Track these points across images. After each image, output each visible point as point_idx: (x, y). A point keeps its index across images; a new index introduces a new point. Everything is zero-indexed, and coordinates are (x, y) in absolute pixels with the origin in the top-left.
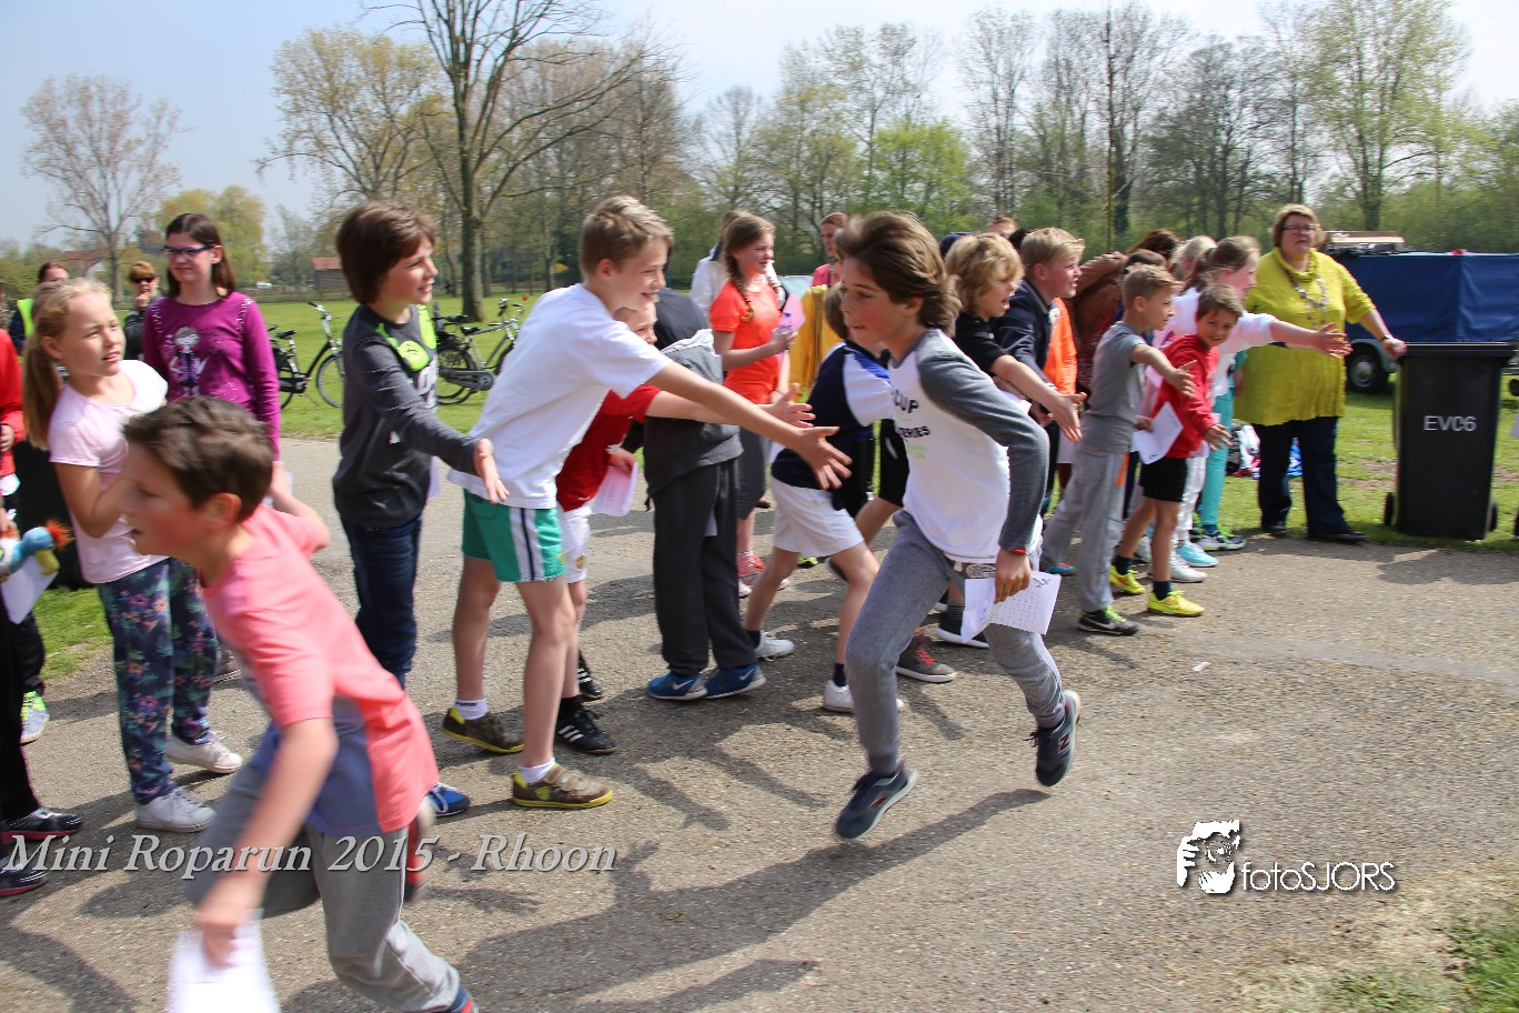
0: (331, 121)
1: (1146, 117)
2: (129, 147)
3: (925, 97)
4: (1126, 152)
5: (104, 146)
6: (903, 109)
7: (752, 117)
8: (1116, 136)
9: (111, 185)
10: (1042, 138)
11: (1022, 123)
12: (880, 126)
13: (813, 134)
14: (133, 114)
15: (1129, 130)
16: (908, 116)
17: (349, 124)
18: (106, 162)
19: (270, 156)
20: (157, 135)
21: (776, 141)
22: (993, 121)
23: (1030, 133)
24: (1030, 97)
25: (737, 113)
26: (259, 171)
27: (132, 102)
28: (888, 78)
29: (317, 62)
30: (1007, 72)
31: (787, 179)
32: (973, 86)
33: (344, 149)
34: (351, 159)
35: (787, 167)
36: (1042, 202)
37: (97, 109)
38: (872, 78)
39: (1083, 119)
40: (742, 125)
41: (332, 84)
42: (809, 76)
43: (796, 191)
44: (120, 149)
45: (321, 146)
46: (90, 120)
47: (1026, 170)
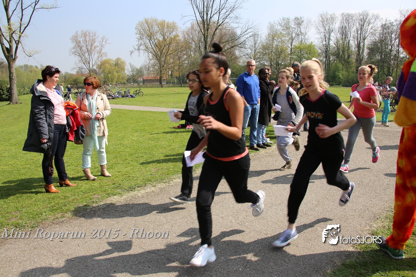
0: (150, 42)
1: (367, 42)
2: (95, 48)
3: (306, 36)
4: (361, 51)
5: (89, 48)
6: (300, 40)
7: (259, 42)
8: (358, 46)
9: (90, 57)
10: (338, 48)
11: (332, 43)
12: (294, 44)
13: (277, 45)
14: (97, 39)
15: (362, 44)
17: (154, 42)
18: (90, 52)
19: (134, 50)
20: (102, 45)
21: (265, 48)
22: (324, 43)
23: (334, 45)
24: (335, 37)
25: (255, 40)
26: (131, 54)
27: (97, 36)
28: (296, 31)
29: (146, 26)
30: (328, 30)
31: (269, 57)
32: (319, 33)
33: (153, 49)
34: (154, 51)
35: (269, 54)
36: (338, 65)
37: (88, 38)
38: (292, 31)
39: (349, 42)
40: (256, 43)
41: (150, 32)
42: (275, 31)
43: (271, 60)
44: (93, 48)
45: (147, 48)
46: (86, 41)
47: (333, 55)
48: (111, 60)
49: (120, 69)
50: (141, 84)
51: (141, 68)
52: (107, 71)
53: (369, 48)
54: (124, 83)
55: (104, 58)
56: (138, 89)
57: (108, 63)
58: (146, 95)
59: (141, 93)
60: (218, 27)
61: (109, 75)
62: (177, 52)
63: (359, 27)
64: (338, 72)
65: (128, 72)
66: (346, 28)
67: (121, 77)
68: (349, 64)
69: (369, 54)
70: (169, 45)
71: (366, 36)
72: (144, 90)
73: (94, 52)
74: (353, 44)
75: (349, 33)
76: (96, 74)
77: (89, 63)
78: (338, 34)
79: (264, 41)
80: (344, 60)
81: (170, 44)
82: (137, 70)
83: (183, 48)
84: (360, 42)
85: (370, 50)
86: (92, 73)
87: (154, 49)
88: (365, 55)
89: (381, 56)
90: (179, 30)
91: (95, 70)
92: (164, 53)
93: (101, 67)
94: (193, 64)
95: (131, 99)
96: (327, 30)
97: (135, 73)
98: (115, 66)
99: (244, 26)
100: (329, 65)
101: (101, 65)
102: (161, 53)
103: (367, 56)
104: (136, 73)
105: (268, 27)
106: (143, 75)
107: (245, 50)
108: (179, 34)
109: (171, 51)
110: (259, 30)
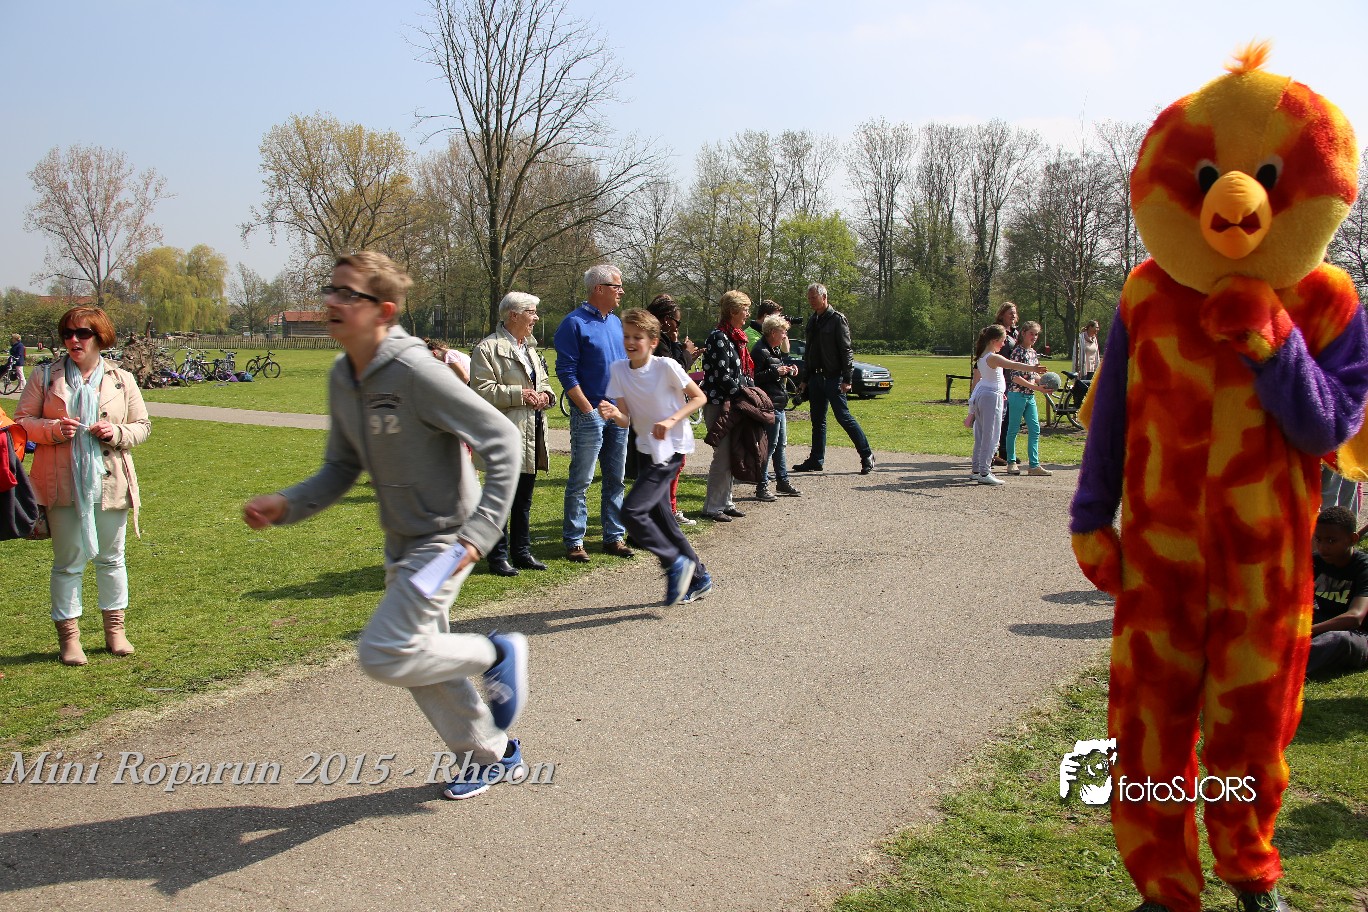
0: (310, 196)
1: (1005, 216)
2: (120, 208)
3: (820, 194)
4: (988, 245)
5: (99, 210)
6: (801, 203)
7: (667, 208)
8: (979, 228)
9: (102, 241)
10: (917, 234)
11: (900, 218)
12: (781, 216)
13: (728, 220)
14: (125, 181)
15: (989, 224)
16: (805, 209)
17: (324, 197)
18: (100, 224)
19: (254, 222)
20: (145, 199)
21: (689, 226)
22: (876, 215)
23: (905, 224)
24: (907, 198)
25: (656, 200)
26: (244, 236)
27: (125, 169)
28: (788, 176)
29: (299, 144)
30: (888, 176)
31: (702, 258)
32: (860, 185)
33: (320, 221)
34: (325, 227)
35: (703, 248)
36: (917, 284)
37: (95, 175)
38: (775, 176)
39: (951, 213)
40: (660, 210)
41: (311, 163)
42: (722, 173)
43: (708, 268)
44: (112, 210)
45: (300, 215)
46: (87, 184)
47: (902, 256)
48: (177, 252)
49: (205, 285)
50: (279, 336)
51: (279, 284)
52: (159, 288)
53: (1008, 236)
54: (220, 333)
55: (151, 246)
56: (264, 353)
57: (167, 265)
58: (290, 374)
59: (275, 367)
60: (535, 155)
61: (168, 304)
62: (400, 232)
63: (979, 169)
64: (918, 309)
65: (233, 293)
66: (940, 172)
67: (208, 312)
68: (951, 285)
69: (1011, 253)
70: (376, 208)
71: (1003, 197)
72: (286, 358)
73: (114, 223)
74: (963, 220)
75: (950, 188)
76: (121, 297)
77: (97, 260)
78: (919, 191)
79: (685, 206)
80: (936, 272)
81: (379, 204)
82: (265, 288)
83: (420, 221)
84: (983, 216)
85: (1015, 242)
86: (106, 296)
87: (325, 220)
88: (1001, 257)
89: (1048, 262)
90: (410, 159)
91: (117, 285)
92: (358, 236)
93: (137, 277)
94: (453, 273)
95: (238, 385)
96: (884, 175)
97: (257, 299)
98: (189, 274)
99: (620, 155)
100: (891, 286)
101: (140, 268)
102: (348, 236)
103: (1005, 261)
104: (260, 300)
105: (698, 160)
106: (284, 307)
107: (623, 231)
108: (410, 175)
109: (381, 229)
110: (668, 171)
